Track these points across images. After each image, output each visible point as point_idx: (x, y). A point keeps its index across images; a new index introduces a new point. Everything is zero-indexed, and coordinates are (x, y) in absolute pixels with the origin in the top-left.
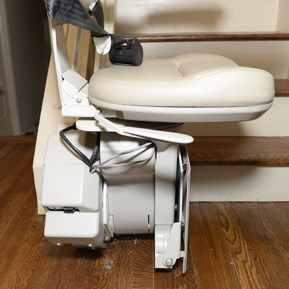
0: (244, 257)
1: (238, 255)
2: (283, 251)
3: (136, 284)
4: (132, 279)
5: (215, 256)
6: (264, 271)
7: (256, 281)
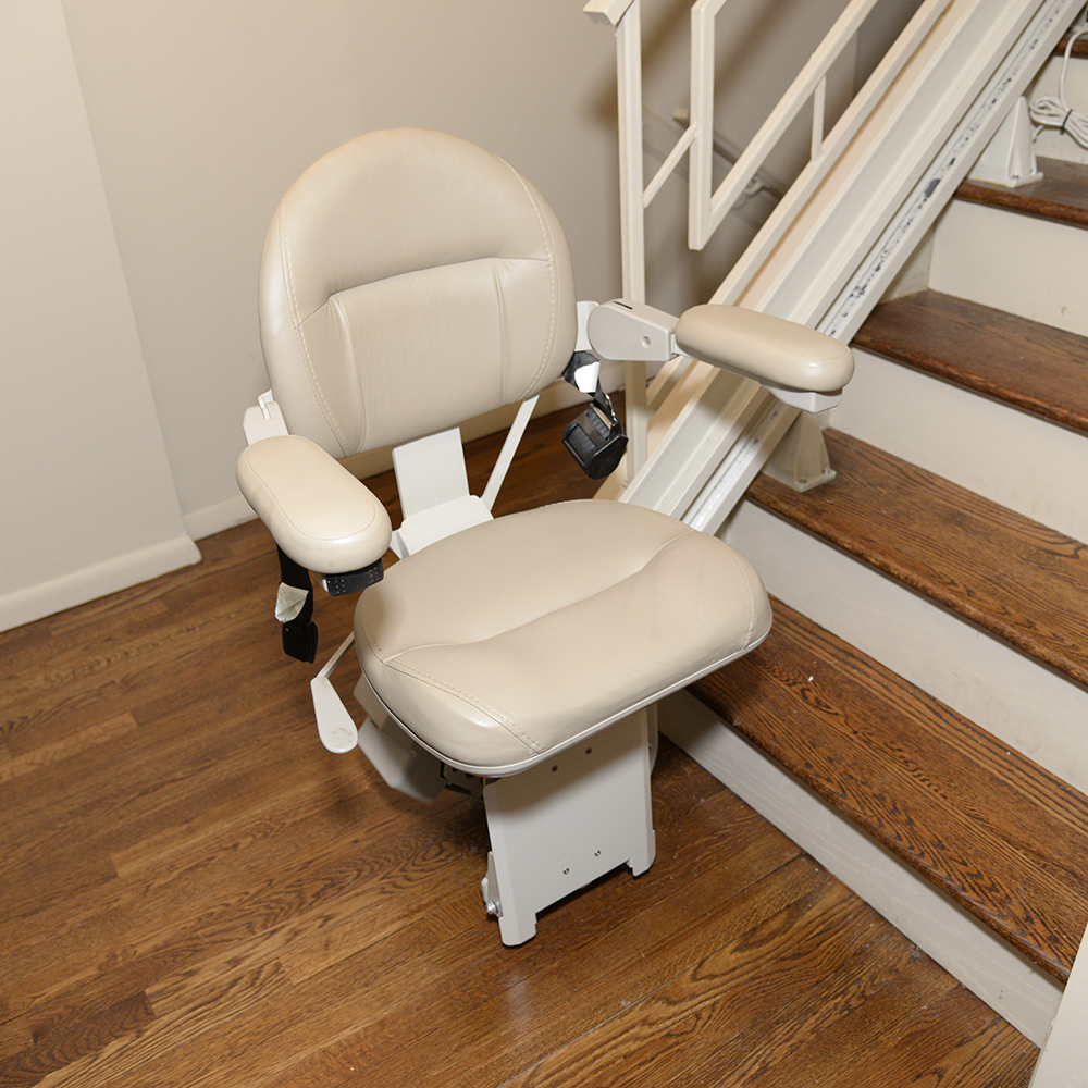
0: (661, 1015)
1: (660, 1003)
2: (744, 1075)
5: (626, 970)
6: (640, 1065)
7: (597, 1062)
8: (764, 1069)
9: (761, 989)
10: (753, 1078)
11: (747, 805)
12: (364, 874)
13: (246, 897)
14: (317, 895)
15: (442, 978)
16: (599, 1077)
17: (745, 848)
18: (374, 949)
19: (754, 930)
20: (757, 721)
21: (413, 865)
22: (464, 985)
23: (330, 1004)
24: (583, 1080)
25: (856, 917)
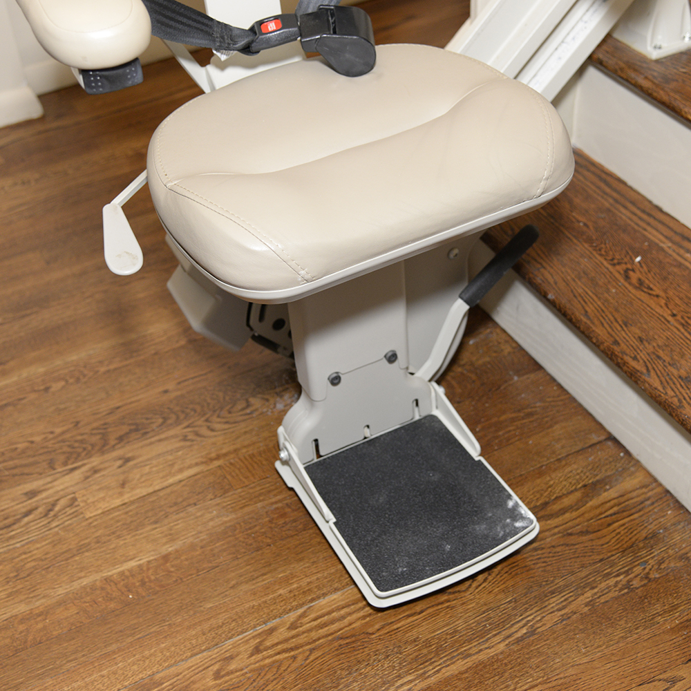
8: (532, 632)
9: (543, 560)
10: (519, 640)
11: (560, 387)
12: (169, 422)
13: (51, 436)
14: (121, 439)
15: (230, 521)
16: (366, 623)
17: (551, 426)
18: (168, 490)
19: (546, 504)
20: (571, 295)
21: (218, 416)
22: (250, 529)
23: (119, 537)
24: (350, 624)
25: (653, 504)
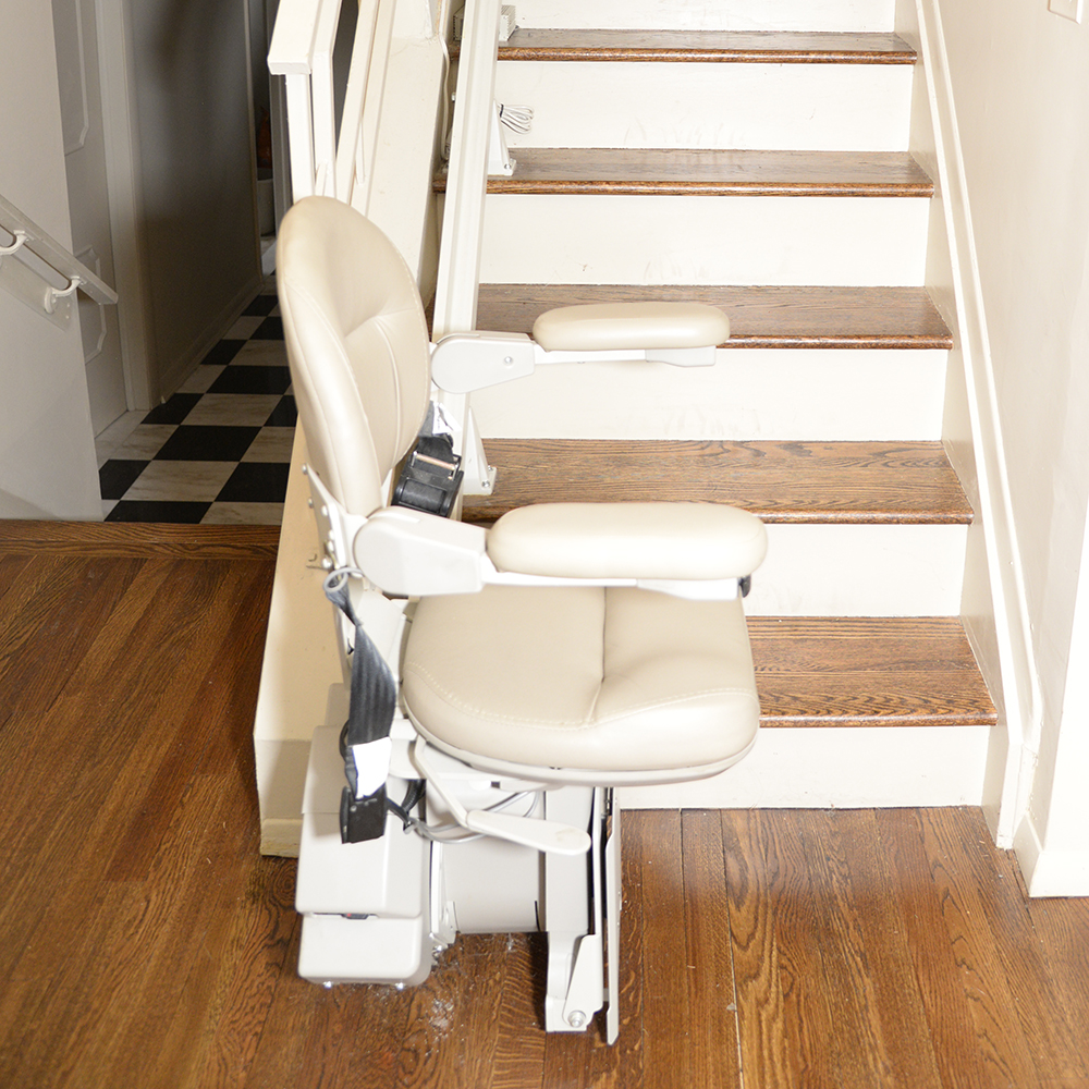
0: (763, 990)
1: (750, 984)
2: (859, 971)
3: (503, 1069)
4: (494, 1057)
5: (696, 987)
6: (801, 1030)
7: (775, 1059)
10: (866, 966)
19: (727, 884)
24: (787, 1080)
25: (769, 823)
